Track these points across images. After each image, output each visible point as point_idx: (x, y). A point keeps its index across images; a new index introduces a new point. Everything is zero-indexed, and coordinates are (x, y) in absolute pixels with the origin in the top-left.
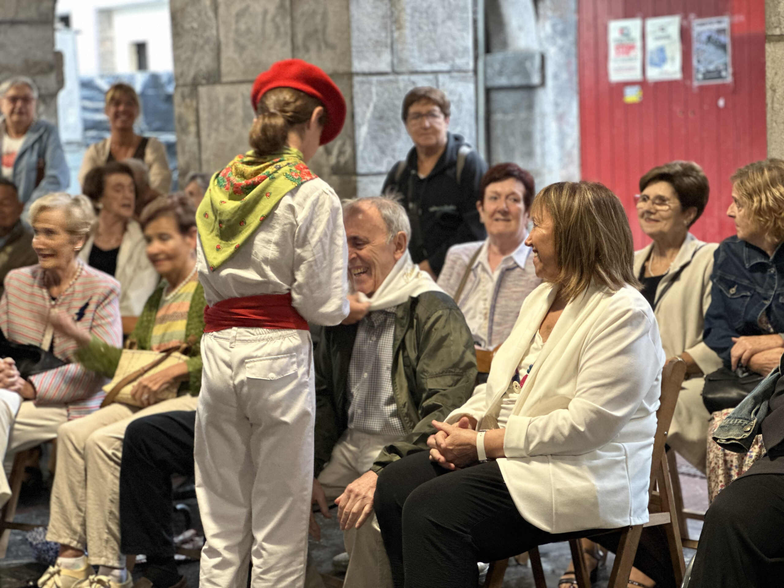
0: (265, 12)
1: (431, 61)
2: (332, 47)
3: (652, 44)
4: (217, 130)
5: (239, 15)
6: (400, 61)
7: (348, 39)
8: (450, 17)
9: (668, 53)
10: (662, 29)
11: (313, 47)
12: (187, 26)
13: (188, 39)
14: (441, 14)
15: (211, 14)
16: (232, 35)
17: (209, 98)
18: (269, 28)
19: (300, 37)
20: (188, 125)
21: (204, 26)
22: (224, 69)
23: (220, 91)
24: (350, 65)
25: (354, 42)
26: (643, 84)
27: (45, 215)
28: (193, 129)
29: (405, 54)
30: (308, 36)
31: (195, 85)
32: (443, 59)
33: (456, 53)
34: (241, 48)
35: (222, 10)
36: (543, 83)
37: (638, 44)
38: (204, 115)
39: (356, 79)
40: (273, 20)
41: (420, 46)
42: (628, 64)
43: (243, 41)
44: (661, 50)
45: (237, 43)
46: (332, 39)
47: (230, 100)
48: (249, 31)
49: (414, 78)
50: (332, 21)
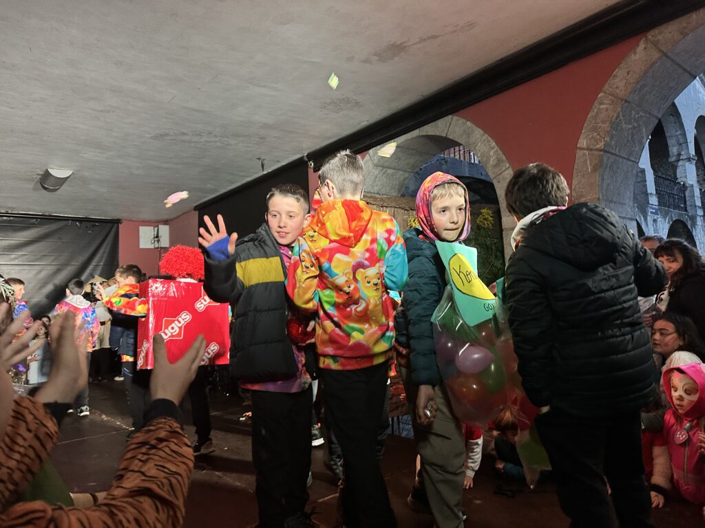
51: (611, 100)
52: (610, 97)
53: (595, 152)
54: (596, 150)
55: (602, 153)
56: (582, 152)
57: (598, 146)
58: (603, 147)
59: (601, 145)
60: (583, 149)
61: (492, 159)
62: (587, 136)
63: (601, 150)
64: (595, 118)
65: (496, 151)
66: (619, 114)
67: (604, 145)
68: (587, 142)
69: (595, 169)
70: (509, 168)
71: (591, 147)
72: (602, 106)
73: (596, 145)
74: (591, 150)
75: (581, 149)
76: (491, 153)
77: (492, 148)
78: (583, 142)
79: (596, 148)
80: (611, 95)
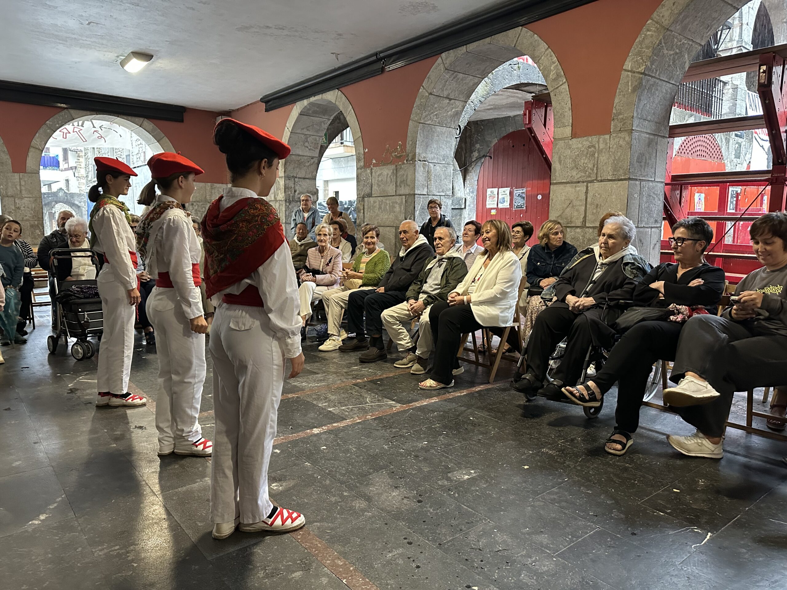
0: (388, 174)
1: (439, 192)
2: (409, 186)
3: (500, 197)
4: (370, 212)
5: (379, 175)
6: (430, 191)
7: (415, 183)
8: (446, 178)
9: (506, 200)
10: (504, 192)
11: (403, 186)
12: (362, 179)
13: (362, 183)
14: (443, 177)
15: (370, 175)
16: (376, 181)
17: (368, 202)
18: (389, 180)
19: (398, 184)
20: (360, 210)
21: (367, 179)
22: (373, 193)
23: (372, 199)
24: (415, 191)
25: (416, 184)
26: (497, 209)
27: (323, 229)
28: (362, 211)
29: (432, 189)
30: (401, 182)
31: (363, 197)
32: (443, 192)
33: (447, 190)
34: (379, 186)
35: (373, 174)
36: (465, 208)
37: (496, 196)
38: (366, 207)
39: (416, 196)
40: (390, 177)
41: (436, 187)
42: (493, 202)
43: (380, 184)
44: (504, 198)
45: (378, 184)
46: (409, 183)
47: (375, 202)
48: (382, 180)
49: (433, 197)
50: (410, 177)
51: (656, 28)
52: (656, 25)
53: (637, 75)
54: (638, 72)
55: (641, 76)
56: (627, 73)
57: (640, 69)
58: (643, 71)
59: (642, 69)
60: (628, 71)
61: (552, 73)
62: (632, 59)
63: (642, 73)
64: (641, 43)
65: (557, 66)
66: (660, 41)
67: (645, 68)
68: (632, 64)
69: (634, 90)
70: (565, 83)
71: (634, 70)
72: (648, 33)
73: (638, 69)
74: (634, 72)
75: (626, 70)
76: (552, 68)
77: (554, 63)
78: (628, 65)
79: (637, 71)
80: (657, 23)
